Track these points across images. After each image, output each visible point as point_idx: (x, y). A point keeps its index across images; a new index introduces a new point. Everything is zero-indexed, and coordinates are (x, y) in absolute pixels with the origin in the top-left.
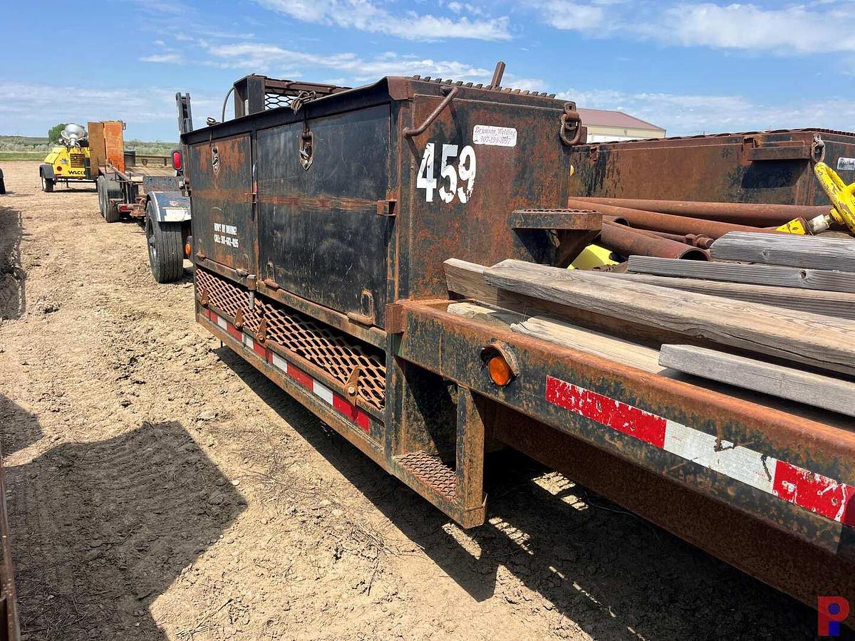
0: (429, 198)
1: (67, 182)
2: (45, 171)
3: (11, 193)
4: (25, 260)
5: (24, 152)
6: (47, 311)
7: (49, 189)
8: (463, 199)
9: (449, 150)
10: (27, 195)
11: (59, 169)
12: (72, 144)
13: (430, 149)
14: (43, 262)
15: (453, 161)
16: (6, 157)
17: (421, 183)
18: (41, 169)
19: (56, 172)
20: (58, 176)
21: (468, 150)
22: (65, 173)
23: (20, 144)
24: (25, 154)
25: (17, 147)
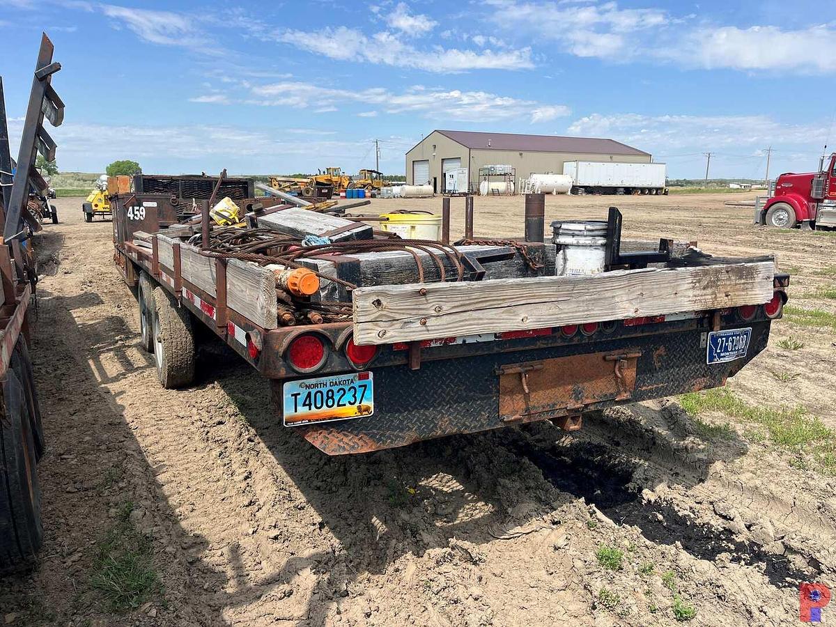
0: (132, 219)
1: (103, 215)
2: (86, 208)
3: (62, 223)
4: (61, 256)
5: (82, 188)
6: (66, 273)
7: (89, 220)
8: (142, 219)
9: (136, 208)
10: (73, 224)
11: (96, 206)
12: (104, 188)
13: (131, 208)
14: (70, 258)
15: (138, 210)
16: (65, 193)
17: (129, 215)
18: (84, 206)
19: (94, 208)
20: (95, 211)
21: (142, 208)
22: (100, 208)
23: (79, 180)
24: (82, 190)
25: (76, 183)
